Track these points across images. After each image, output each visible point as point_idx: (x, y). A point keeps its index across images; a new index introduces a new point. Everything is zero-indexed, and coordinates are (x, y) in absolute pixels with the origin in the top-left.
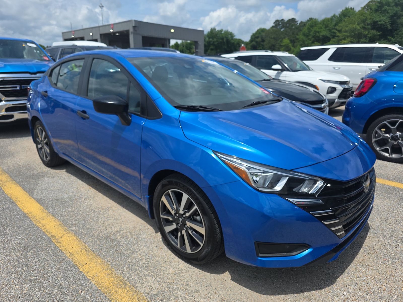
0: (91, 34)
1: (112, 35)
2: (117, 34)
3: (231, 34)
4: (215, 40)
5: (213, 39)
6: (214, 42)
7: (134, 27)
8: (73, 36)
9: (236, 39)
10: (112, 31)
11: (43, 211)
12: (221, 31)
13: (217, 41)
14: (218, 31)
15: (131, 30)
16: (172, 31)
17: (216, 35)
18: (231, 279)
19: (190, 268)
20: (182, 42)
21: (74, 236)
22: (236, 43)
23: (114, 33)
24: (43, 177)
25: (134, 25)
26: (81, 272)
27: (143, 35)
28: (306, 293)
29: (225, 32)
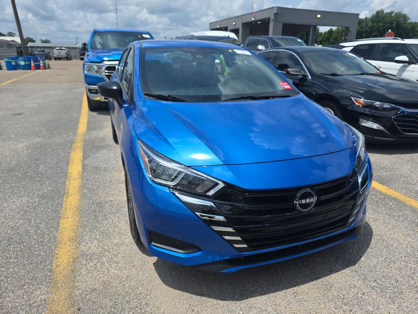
0: (234, 23)
1: (254, 23)
2: (259, 23)
3: (405, 17)
4: (381, 24)
5: (378, 23)
6: (378, 27)
7: (276, 14)
8: (218, 26)
9: (411, 23)
10: (253, 19)
11: (80, 174)
12: (391, 13)
13: (383, 26)
14: (387, 14)
15: (272, 17)
16: (319, 16)
17: (383, 18)
18: (153, 263)
19: (132, 244)
20: (338, 29)
21: (80, 197)
22: (409, 27)
23: (256, 22)
24: (104, 148)
25: (275, 12)
26: (59, 222)
27: (284, 23)
28: (203, 298)
29: (396, 14)
